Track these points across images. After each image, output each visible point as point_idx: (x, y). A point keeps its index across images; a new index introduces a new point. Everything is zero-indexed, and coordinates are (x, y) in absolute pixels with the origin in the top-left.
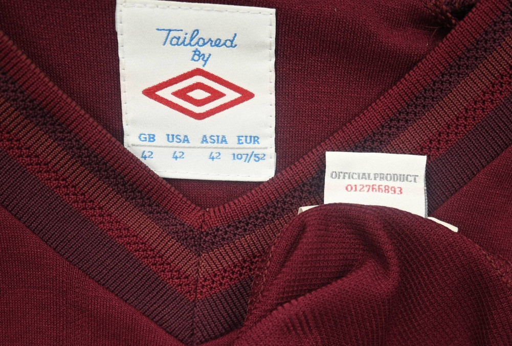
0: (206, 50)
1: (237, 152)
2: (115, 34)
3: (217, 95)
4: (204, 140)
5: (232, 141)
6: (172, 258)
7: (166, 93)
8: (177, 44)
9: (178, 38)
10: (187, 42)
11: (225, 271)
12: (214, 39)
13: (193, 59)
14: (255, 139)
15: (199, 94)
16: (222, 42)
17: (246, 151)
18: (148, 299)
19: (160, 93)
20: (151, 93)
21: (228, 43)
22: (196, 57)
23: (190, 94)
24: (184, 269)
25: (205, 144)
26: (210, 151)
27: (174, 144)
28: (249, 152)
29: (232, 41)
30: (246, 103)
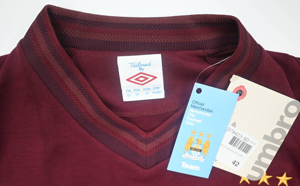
0: (142, 67)
1: (153, 91)
2: (118, 66)
3: (147, 78)
4: (144, 89)
5: (152, 89)
6: (139, 146)
7: (133, 80)
8: (135, 67)
9: (135, 65)
10: (137, 66)
11: (154, 148)
12: (145, 64)
13: (139, 70)
14: (158, 88)
15: (142, 79)
16: (147, 65)
17: (156, 91)
18: (133, 157)
19: (131, 80)
20: (128, 80)
21: (149, 65)
22: (140, 69)
23: (139, 79)
24: (143, 149)
25: (144, 91)
26: (146, 92)
27: (136, 91)
28: (157, 91)
29: (150, 64)
30: (155, 80)
